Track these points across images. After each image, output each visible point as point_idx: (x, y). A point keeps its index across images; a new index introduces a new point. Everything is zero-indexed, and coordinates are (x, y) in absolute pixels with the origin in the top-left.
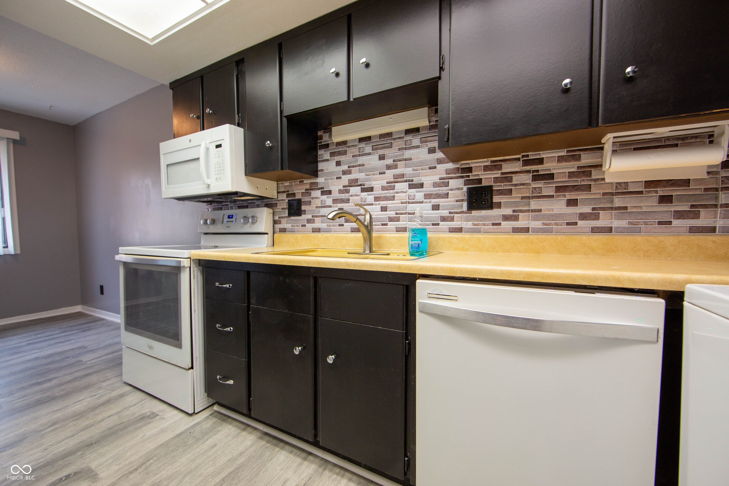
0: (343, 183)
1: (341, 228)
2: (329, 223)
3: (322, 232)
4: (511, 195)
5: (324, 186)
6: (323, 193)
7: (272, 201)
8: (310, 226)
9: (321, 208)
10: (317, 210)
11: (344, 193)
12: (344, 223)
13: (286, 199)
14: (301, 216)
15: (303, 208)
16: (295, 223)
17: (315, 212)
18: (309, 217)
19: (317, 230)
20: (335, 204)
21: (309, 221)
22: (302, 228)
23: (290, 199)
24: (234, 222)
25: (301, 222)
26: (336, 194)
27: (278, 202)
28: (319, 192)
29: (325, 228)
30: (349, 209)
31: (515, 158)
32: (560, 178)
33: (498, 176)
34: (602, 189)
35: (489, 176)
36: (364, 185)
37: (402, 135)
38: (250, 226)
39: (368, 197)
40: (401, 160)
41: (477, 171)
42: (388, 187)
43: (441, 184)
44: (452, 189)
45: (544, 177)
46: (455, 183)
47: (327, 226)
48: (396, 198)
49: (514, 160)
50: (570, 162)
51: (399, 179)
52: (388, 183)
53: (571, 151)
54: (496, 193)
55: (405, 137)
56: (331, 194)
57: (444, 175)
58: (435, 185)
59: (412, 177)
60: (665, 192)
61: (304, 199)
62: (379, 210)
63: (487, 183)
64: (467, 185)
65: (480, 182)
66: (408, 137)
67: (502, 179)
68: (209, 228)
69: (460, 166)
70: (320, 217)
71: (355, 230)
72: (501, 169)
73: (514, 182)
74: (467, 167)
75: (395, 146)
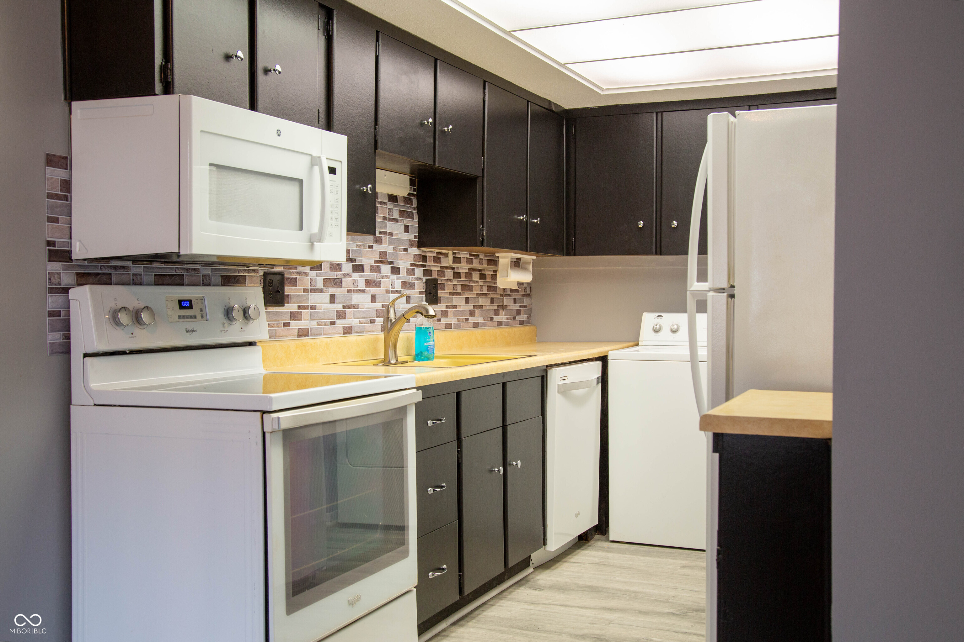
1: (334, 328)
2: (321, 319)
3: (312, 335)
4: (444, 290)
6: (313, 266)
7: (238, 271)
8: (294, 325)
9: (311, 292)
10: (305, 295)
11: (336, 270)
12: (336, 320)
13: (259, 269)
14: (284, 306)
15: (288, 290)
16: (275, 320)
17: (303, 300)
18: (293, 307)
19: (303, 333)
20: (327, 286)
21: (293, 316)
22: (285, 329)
23: (267, 270)
24: (199, 317)
25: (284, 318)
27: (246, 274)
29: (315, 329)
30: (342, 296)
31: (448, 253)
32: (463, 278)
33: (439, 269)
34: (476, 290)
35: (435, 268)
36: (355, 260)
37: (386, 201)
38: (242, 328)
39: (360, 280)
40: (385, 233)
41: (429, 262)
42: (375, 269)
43: (411, 272)
44: (417, 279)
45: (457, 275)
46: (419, 272)
47: (318, 324)
48: (382, 285)
49: (447, 255)
50: (470, 264)
51: (383, 258)
52: (376, 262)
53: (471, 255)
54: (439, 287)
55: (388, 204)
56: (322, 269)
57: (412, 261)
58: (407, 272)
59: (393, 259)
60: (492, 295)
61: (288, 273)
62: (370, 301)
63: (434, 276)
64: (424, 275)
65: (431, 274)
66: (390, 205)
67: (441, 273)
68: (133, 337)
69: (420, 253)
70: (308, 309)
71: (348, 331)
72: (440, 263)
73: (446, 278)
74: (424, 255)
75: (380, 214)
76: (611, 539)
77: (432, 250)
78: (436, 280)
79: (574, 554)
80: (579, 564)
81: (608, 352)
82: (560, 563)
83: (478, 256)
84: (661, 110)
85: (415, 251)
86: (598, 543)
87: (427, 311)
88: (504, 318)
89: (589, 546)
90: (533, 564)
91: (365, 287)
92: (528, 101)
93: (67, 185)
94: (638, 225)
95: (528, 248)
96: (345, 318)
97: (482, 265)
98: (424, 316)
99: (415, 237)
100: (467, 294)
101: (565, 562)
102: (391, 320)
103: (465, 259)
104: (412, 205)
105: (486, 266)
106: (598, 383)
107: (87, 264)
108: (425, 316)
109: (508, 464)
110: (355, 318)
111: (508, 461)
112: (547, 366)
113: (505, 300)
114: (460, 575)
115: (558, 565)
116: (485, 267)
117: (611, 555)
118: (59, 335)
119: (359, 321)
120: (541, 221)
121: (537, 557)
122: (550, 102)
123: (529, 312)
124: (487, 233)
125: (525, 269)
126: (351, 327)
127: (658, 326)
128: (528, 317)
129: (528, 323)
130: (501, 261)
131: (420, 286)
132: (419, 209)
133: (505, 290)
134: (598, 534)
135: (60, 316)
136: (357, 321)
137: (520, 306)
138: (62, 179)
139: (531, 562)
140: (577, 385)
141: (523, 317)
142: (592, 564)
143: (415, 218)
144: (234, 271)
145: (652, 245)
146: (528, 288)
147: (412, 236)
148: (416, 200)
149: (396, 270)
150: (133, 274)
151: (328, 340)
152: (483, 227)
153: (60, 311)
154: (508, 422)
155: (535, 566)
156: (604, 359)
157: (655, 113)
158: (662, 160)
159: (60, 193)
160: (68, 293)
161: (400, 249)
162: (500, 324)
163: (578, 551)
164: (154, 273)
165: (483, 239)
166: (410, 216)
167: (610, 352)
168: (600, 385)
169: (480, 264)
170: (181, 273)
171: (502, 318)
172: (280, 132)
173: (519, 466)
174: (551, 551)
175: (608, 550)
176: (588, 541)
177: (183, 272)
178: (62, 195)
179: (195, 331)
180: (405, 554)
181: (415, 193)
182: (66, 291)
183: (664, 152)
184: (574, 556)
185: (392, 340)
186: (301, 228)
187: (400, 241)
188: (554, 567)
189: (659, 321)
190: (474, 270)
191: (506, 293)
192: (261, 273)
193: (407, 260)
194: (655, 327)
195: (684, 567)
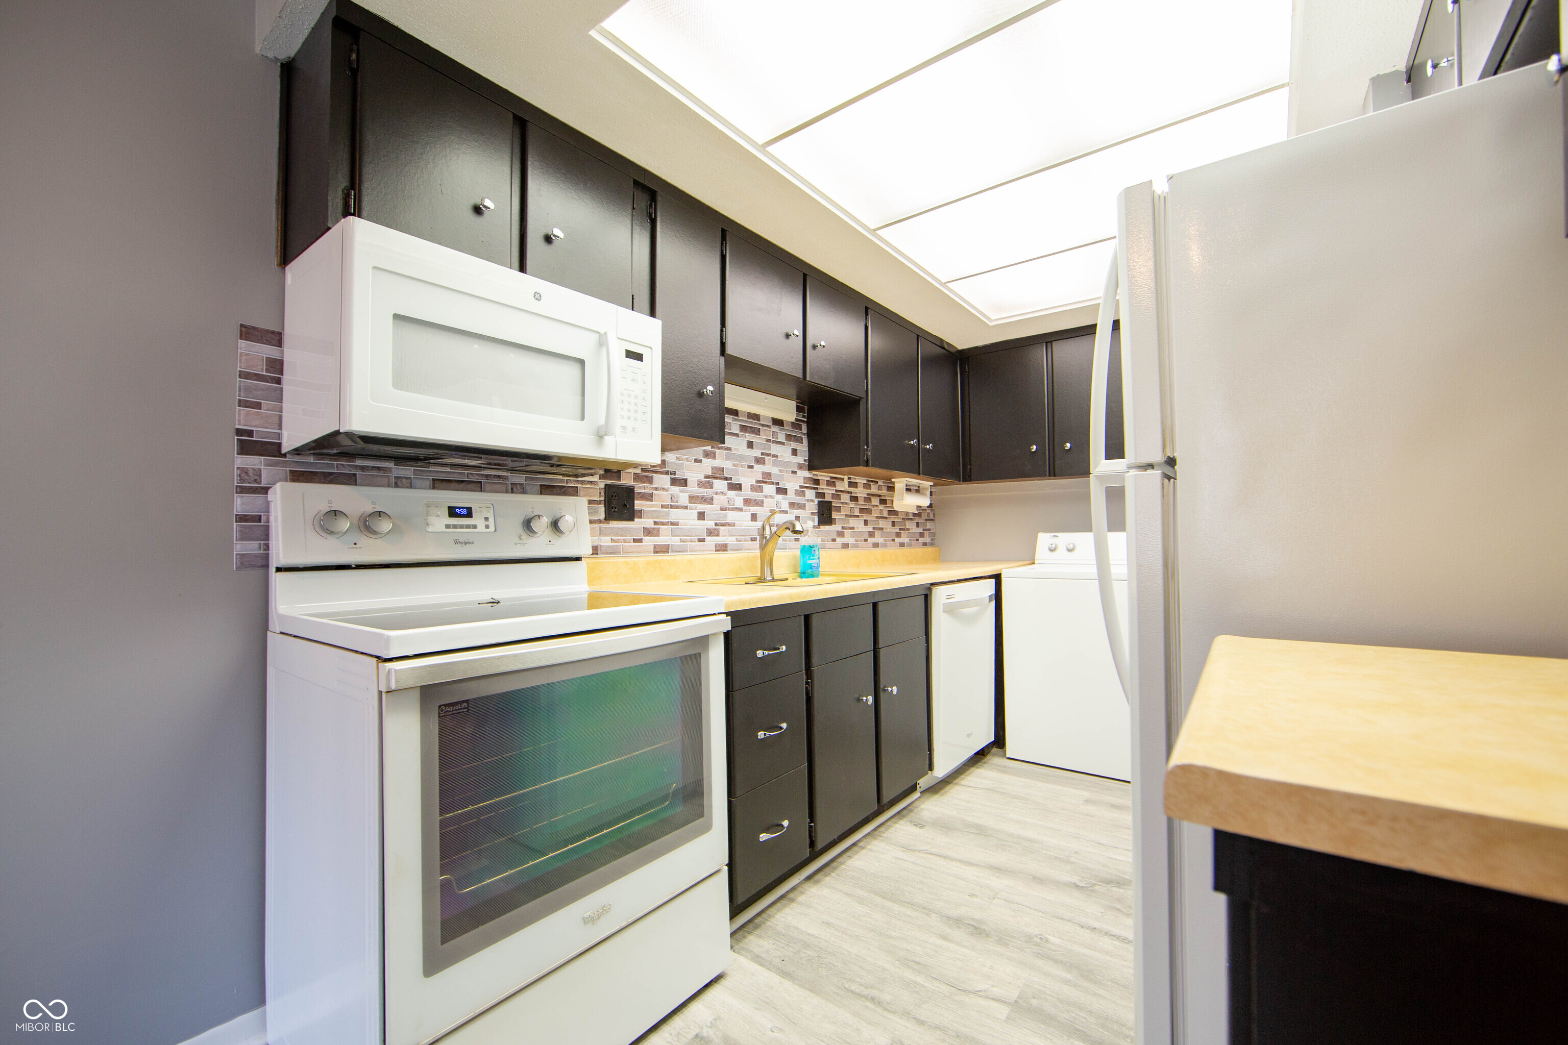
0: (704, 471)
1: (703, 545)
2: (685, 536)
3: (673, 551)
4: (840, 512)
5: (676, 469)
6: (674, 482)
7: (567, 481)
8: (649, 541)
9: (672, 508)
10: (664, 511)
11: (706, 488)
12: (705, 537)
13: (598, 480)
14: (633, 520)
15: (638, 504)
16: (620, 535)
17: (661, 516)
18: (647, 522)
19: (661, 550)
20: (694, 503)
21: (648, 532)
22: (637, 545)
23: (609, 482)
24: (481, 527)
25: (635, 534)
26: (693, 488)
27: (579, 486)
28: (667, 478)
29: (678, 546)
30: (714, 514)
31: (843, 478)
32: (861, 502)
33: (834, 492)
34: (876, 513)
35: (829, 491)
36: (731, 479)
37: (770, 424)
38: (550, 541)
39: (737, 499)
40: (768, 455)
41: (822, 485)
42: (757, 488)
43: (800, 493)
44: (808, 500)
45: (854, 499)
46: (810, 494)
47: (681, 541)
48: (765, 504)
49: (842, 480)
50: (867, 489)
51: (766, 478)
52: (758, 482)
53: (868, 481)
54: (833, 509)
55: (772, 427)
56: (687, 485)
57: (801, 483)
58: (795, 493)
59: (779, 480)
60: (893, 518)
61: (640, 487)
62: (750, 519)
63: (828, 498)
64: (817, 497)
65: (825, 497)
66: (775, 429)
67: (837, 496)
68: (357, 548)
69: (811, 476)
70: (669, 525)
71: (722, 548)
72: (835, 486)
73: (842, 501)
74: (816, 478)
75: (763, 435)
76: (1008, 756)
77: (826, 474)
78: (831, 502)
79: (967, 773)
80: (970, 789)
81: (1001, 570)
82: (951, 785)
83: (877, 482)
84: (1051, 340)
85: (807, 474)
86: (994, 760)
87: (794, 526)
88: (906, 540)
89: (985, 763)
90: (920, 787)
91: (744, 506)
92: (918, 336)
93: (277, 366)
94: (1030, 449)
95: (921, 472)
96: (718, 535)
97: (882, 490)
98: (790, 532)
99: (805, 460)
100: (865, 517)
101: (956, 784)
102: (766, 537)
103: (862, 485)
104: (801, 430)
105: (886, 492)
106: (990, 601)
107: (312, 461)
108: (792, 531)
109: (881, 689)
110: (730, 536)
111: (882, 686)
112: (932, 584)
113: (907, 523)
114: (811, 827)
115: (947, 788)
116: (884, 493)
117: (1006, 777)
118: (256, 545)
119: (736, 538)
120: (933, 447)
121: (923, 783)
122: (942, 340)
123: (933, 535)
124: (872, 454)
125: (924, 494)
126: (726, 544)
127: (1054, 546)
128: (932, 540)
129: (932, 544)
130: (897, 486)
131: (812, 507)
132: (809, 435)
133: (907, 513)
134: (996, 748)
135: (260, 521)
136: (734, 538)
137: (923, 530)
138: (268, 357)
139: (918, 786)
140: (966, 604)
141: (927, 539)
142: (985, 789)
143: (804, 443)
144: (562, 481)
145: (1045, 467)
146: (931, 514)
147: (802, 459)
148: (806, 426)
149: (782, 491)
150: (395, 477)
151: (693, 557)
152: (867, 448)
153: (261, 515)
154: (881, 644)
155: (922, 790)
156: (997, 578)
157: (1045, 344)
158: (1053, 386)
159: (264, 373)
160: (267, 493)
161: (786, 471)
162: (902, 545)
163: (973, 769)
164: (431, 478)
165: (867, 459)
166: (799, 440)
167: (1002, 570)
168: (993, 602)
169: (879, 490)
170: (477, 479)
171: (904, 539)
172: (540, 296)
173: (895, 692)
174: (937, 777)
175: (1004, 770)
176: (984, 756)
177: (479, 478)
178: (269, 376)
179: (472, 543)
180: (708, 827)
181: (805, 420)
182: (265, 490)
183: (1055, 378)
184: (967, 776)
185: (767, 558)
186: (583, 418)
187: (787, 464)
188: (942, 792)
189: (1055, 541)
190: (873, 495)
191: (907, 517)
192: (602, 486)
193: (795, 482)
194: (1051, 546)
195: (1087, 801)
